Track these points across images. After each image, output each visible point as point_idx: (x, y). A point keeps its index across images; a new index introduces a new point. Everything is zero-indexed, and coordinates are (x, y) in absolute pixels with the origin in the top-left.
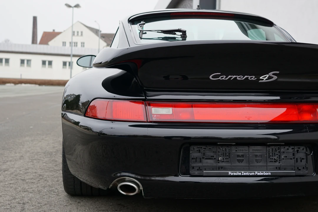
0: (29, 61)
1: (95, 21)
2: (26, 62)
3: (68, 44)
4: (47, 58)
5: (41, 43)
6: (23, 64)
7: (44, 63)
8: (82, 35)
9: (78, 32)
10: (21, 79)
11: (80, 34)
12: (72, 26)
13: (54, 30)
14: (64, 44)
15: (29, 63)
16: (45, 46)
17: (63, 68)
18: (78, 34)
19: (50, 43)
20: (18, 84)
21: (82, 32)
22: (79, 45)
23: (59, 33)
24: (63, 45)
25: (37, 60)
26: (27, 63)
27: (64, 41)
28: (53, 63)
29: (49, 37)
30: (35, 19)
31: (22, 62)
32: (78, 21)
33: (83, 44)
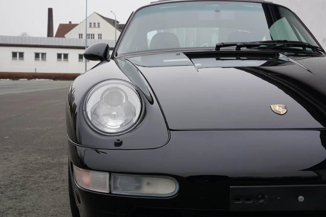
0: (44, 55)
1: (112, 12)
2: (40, 55)
3: (84, 37)
4: (63, 51)
5: (57, 36)
6: (38, 59)
7: (59, 56)
8: (99, 26)
10: (36, 73)
11: (97, 25)
12: (86, 19)
13: (70, 22)
14: (81, 36)
15: (44, 56)
16: (61, 39)
17: (79, 61)
18: (95, 26)
19: (66, 36)
20: (31, 79)
21: (99, 24)
22: (96, 37)
23: (75, 25)
24: (80, 38)
25: (51, 54)
26: (42, 57)
27: (81, 33)
28: (69, 56)
29: (65, 29)
30: (50, 11)
31: (37, 55)
32: (95, 12)
33: (100, 36)
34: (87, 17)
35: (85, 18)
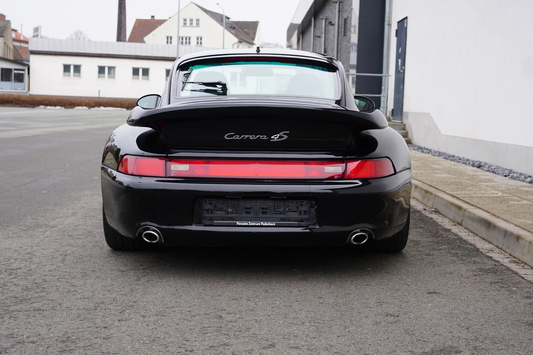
0: (111, 69)
1: (218, 4)
2: (106, 70)
3: (175, 41)
4: (141, 64)
5: (132, 40)
6: (102, 75)
7: (136, 71)
8: (198, 24)
9: (191, 20)
10: (99, 97)
11: (194, 22)
12: (179, 12)
13: (153, 17)
14: (169, 39)
15: (112, 72)
16: (138, 45)
18: (191, 24)
19: (145, 39)
20: (93, 107)
21: (198, 20)
22: (194, 41)
23: (161, 22)
24: (167, 42)
25: (124, 68)
26: (109, 73)
27: (169, 35)
28: (150, 72)
29: (145, 27)
31: (101, 70)
32: (192, 2)
33: (199, 40)
34: (180, 9)
35: (177, 11)
